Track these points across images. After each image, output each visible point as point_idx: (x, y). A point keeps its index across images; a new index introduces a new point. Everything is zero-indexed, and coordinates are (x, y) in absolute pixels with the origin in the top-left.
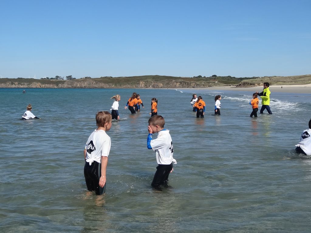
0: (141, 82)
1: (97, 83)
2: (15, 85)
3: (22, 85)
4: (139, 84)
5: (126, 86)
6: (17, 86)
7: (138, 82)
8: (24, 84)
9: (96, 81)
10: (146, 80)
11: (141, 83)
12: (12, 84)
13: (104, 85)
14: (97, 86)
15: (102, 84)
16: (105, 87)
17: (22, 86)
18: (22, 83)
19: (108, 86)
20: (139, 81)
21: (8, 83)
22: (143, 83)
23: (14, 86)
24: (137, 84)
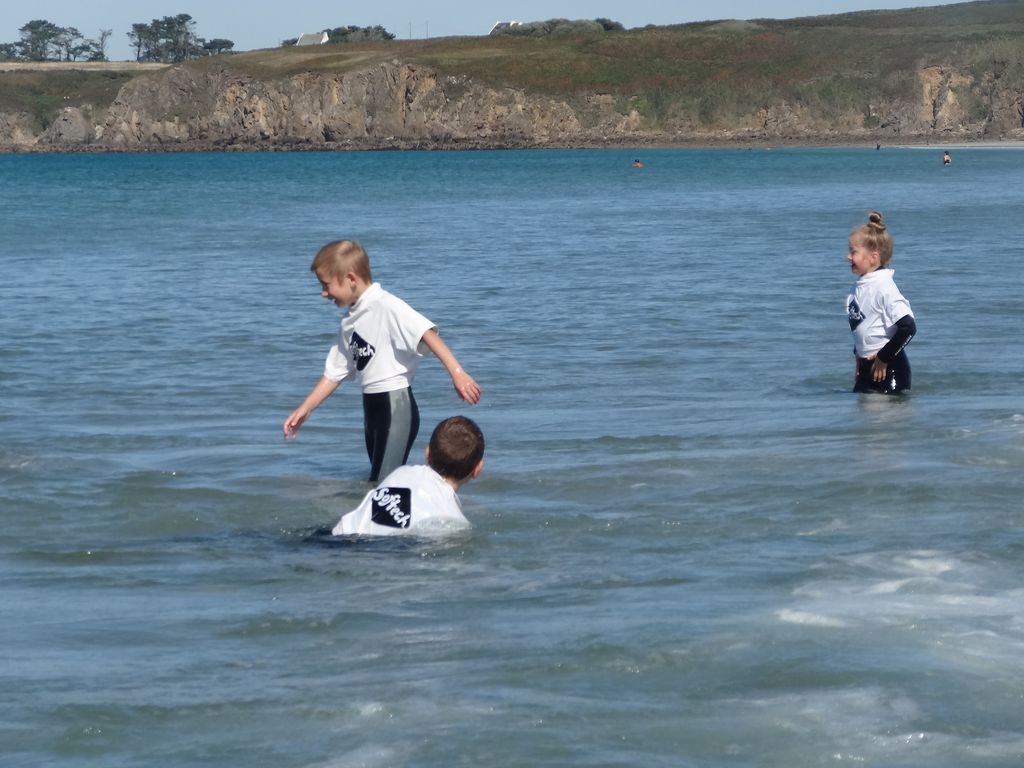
0: (923, 75)
1: (454, 92)
4: (907, 92)
5: (770, 114)
7: (894, 79)
9: (439, 70)
10: (982, 54)
11: (929, 80)
13: (529, 113)
15: (509, 102)
16: (542, 136)
19: (574, 126)
20: (908, 65)
22: (955, 80)
24: (889, 95)
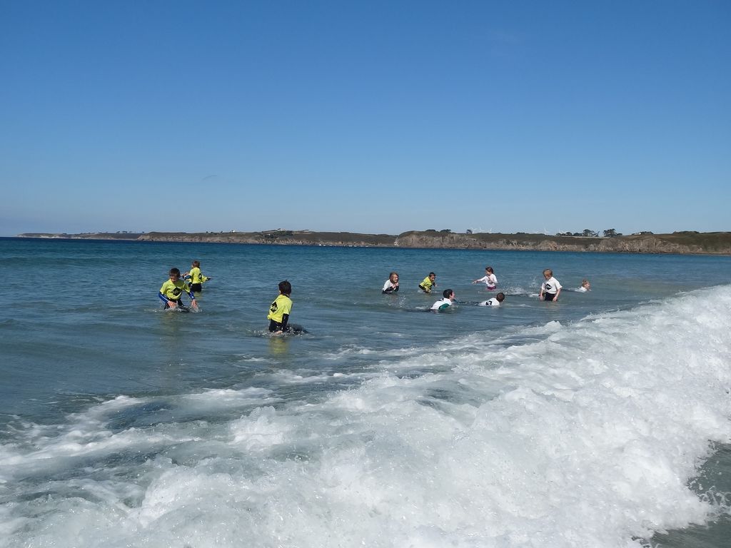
1: (665, 244)
2: (512, 244)
3: (523, 245)
6: (515, 247)
8: (527, 244)
12: (508, 243)
13: (679, 248)
14: (665, 250)
15: (676, 246)
16: (682, 252)
17: (524, 248)
18: (525, 242)
19: (689, 250)
21: (502, 242)
23: (510, 247)
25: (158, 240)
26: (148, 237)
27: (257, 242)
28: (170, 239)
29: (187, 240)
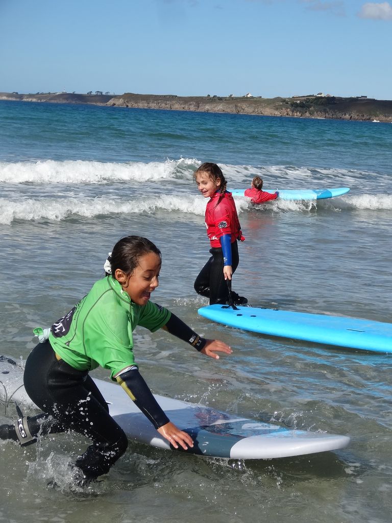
25: (135, 106)
26: (121, 101)
27: (277, 113)
28: (153, 106)
29: (177, 107)
